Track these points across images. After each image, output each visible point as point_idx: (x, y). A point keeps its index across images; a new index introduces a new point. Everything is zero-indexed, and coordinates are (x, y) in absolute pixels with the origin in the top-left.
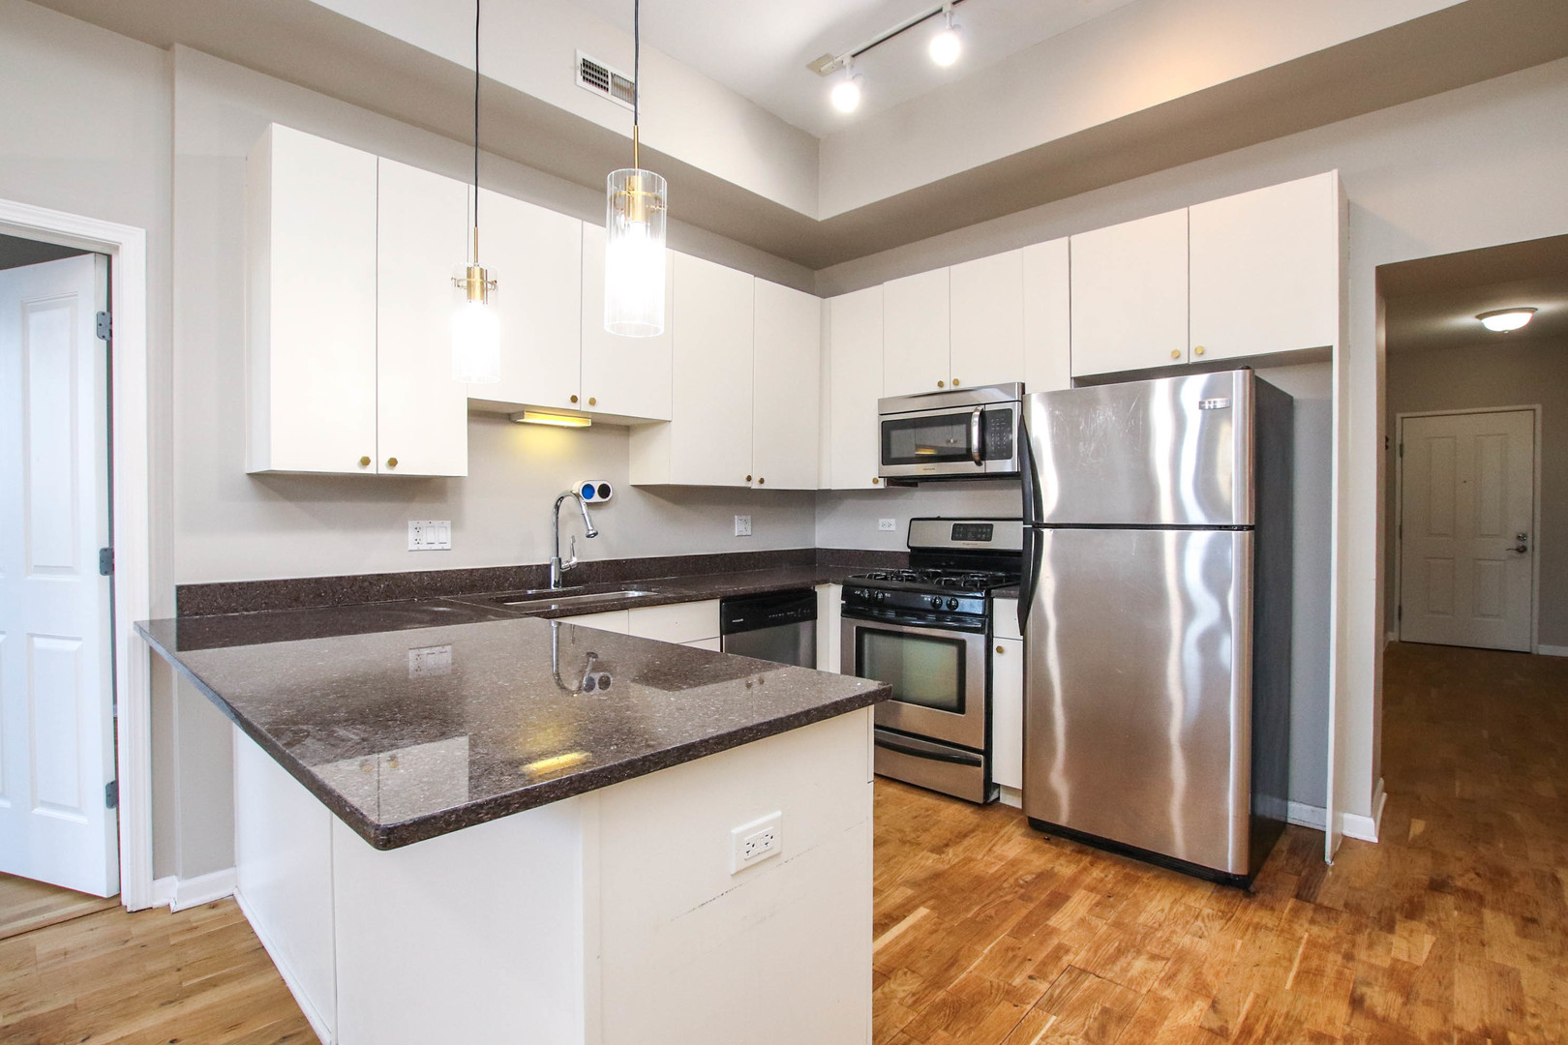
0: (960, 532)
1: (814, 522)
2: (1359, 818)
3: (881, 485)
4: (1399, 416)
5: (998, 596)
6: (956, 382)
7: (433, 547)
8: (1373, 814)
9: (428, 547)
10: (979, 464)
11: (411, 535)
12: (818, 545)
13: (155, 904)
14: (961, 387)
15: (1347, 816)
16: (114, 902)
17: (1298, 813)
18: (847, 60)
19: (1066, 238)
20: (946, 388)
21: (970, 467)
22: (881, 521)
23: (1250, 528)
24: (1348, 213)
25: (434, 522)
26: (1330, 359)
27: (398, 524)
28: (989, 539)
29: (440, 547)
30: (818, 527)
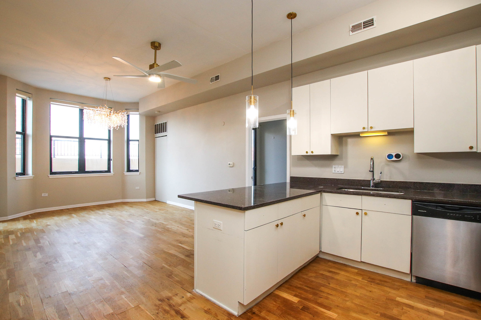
7: (339, 172)
9: (337, 172)
11: (333, 169)
25: (339, 166)
27: (330, 166)
29: (341, 172)
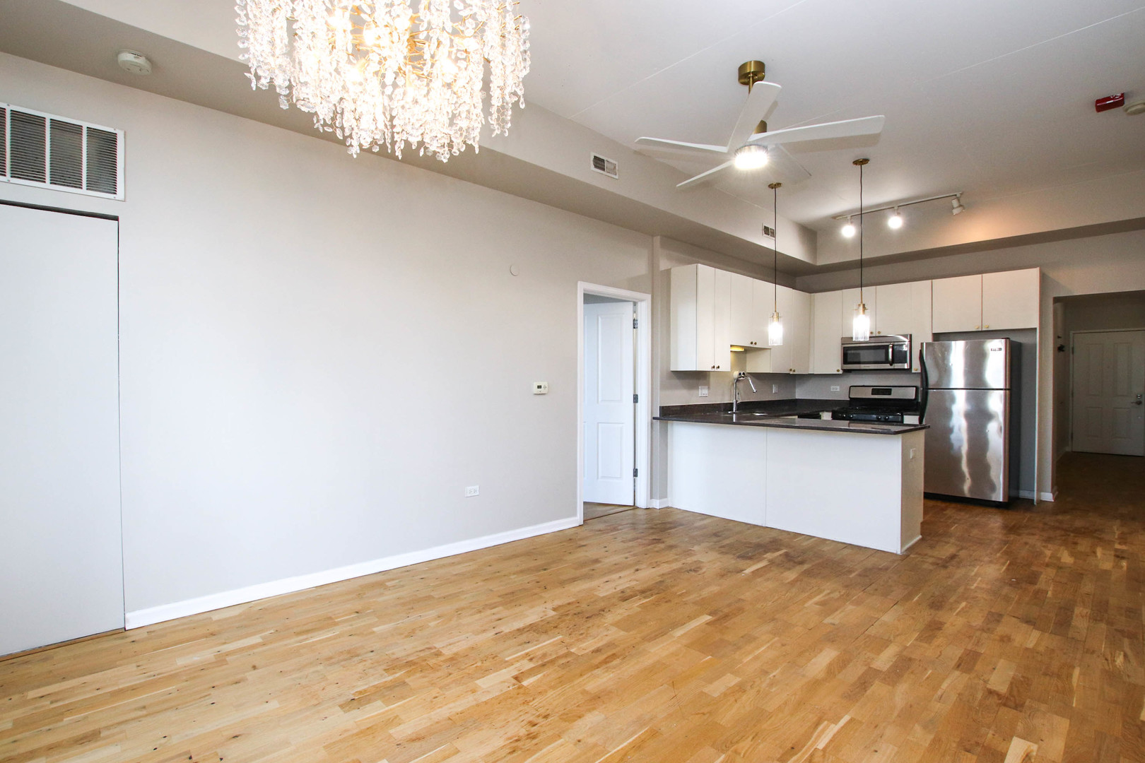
0: (875, 391)
1: (795, 387)
2: (1047, 494)
3: (841, 372)
4: (1072, 332)
5: (906, 415)
6: (879, 332)
8: (1052, 492)
10: (891, 365)
11: (700, 392)
12: (797, 398)
13: (651, 507)
14: (881, 335)
15: (1042, 493)
16: (634, 507)
17: (1024, 494)
18: (849, 218)
19: (930, 281)
20: (874, 335)
21: (887, 366)
22: (832, 387)
23: (1008, 389)
24: (1043, 279)
26: (1036, 332)
27: (696, 387)
28: (890, 394)
29: (705, 396)
30: (797, 390)
